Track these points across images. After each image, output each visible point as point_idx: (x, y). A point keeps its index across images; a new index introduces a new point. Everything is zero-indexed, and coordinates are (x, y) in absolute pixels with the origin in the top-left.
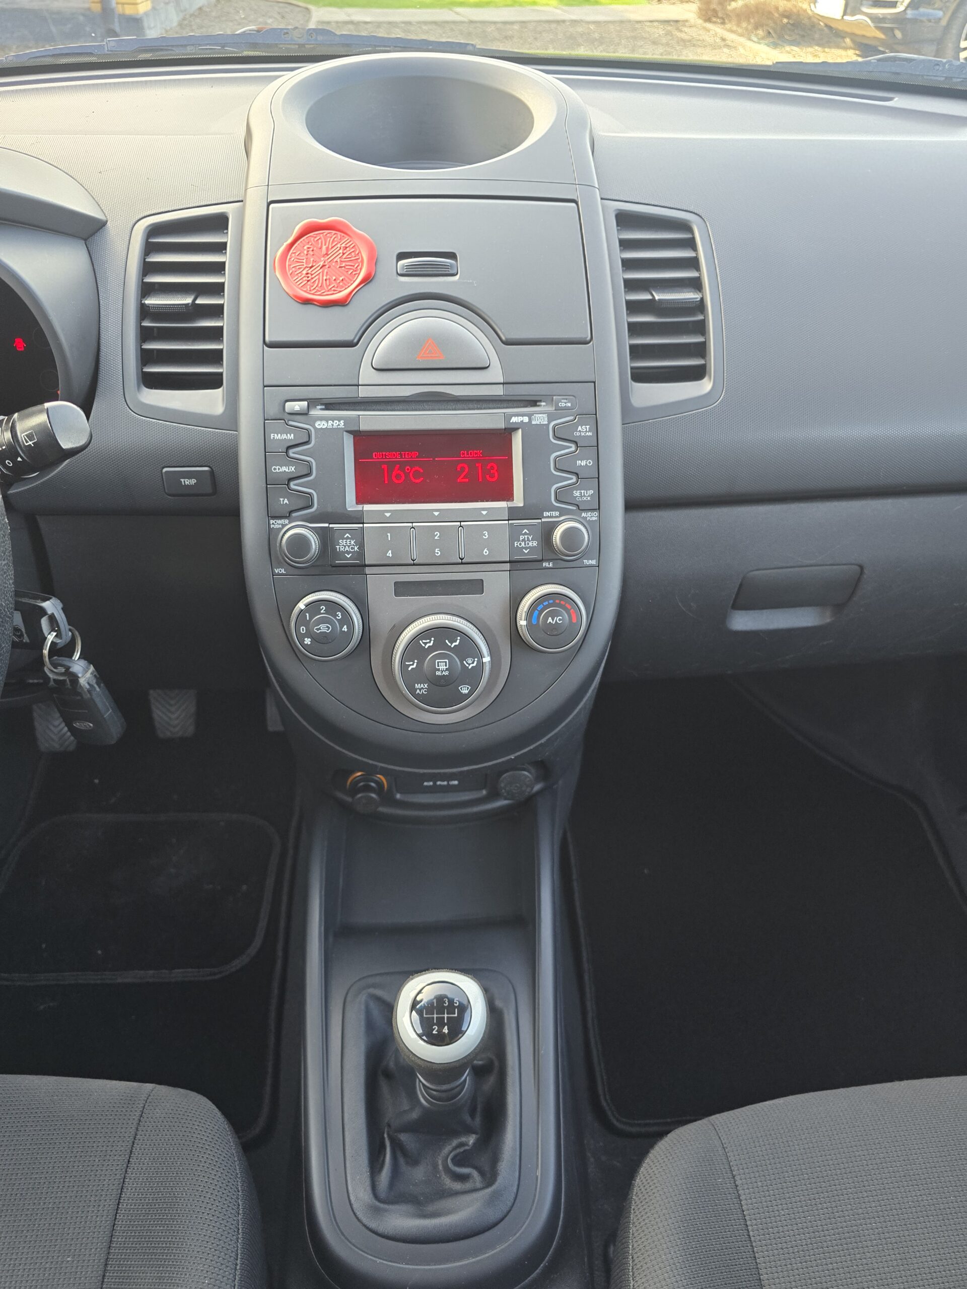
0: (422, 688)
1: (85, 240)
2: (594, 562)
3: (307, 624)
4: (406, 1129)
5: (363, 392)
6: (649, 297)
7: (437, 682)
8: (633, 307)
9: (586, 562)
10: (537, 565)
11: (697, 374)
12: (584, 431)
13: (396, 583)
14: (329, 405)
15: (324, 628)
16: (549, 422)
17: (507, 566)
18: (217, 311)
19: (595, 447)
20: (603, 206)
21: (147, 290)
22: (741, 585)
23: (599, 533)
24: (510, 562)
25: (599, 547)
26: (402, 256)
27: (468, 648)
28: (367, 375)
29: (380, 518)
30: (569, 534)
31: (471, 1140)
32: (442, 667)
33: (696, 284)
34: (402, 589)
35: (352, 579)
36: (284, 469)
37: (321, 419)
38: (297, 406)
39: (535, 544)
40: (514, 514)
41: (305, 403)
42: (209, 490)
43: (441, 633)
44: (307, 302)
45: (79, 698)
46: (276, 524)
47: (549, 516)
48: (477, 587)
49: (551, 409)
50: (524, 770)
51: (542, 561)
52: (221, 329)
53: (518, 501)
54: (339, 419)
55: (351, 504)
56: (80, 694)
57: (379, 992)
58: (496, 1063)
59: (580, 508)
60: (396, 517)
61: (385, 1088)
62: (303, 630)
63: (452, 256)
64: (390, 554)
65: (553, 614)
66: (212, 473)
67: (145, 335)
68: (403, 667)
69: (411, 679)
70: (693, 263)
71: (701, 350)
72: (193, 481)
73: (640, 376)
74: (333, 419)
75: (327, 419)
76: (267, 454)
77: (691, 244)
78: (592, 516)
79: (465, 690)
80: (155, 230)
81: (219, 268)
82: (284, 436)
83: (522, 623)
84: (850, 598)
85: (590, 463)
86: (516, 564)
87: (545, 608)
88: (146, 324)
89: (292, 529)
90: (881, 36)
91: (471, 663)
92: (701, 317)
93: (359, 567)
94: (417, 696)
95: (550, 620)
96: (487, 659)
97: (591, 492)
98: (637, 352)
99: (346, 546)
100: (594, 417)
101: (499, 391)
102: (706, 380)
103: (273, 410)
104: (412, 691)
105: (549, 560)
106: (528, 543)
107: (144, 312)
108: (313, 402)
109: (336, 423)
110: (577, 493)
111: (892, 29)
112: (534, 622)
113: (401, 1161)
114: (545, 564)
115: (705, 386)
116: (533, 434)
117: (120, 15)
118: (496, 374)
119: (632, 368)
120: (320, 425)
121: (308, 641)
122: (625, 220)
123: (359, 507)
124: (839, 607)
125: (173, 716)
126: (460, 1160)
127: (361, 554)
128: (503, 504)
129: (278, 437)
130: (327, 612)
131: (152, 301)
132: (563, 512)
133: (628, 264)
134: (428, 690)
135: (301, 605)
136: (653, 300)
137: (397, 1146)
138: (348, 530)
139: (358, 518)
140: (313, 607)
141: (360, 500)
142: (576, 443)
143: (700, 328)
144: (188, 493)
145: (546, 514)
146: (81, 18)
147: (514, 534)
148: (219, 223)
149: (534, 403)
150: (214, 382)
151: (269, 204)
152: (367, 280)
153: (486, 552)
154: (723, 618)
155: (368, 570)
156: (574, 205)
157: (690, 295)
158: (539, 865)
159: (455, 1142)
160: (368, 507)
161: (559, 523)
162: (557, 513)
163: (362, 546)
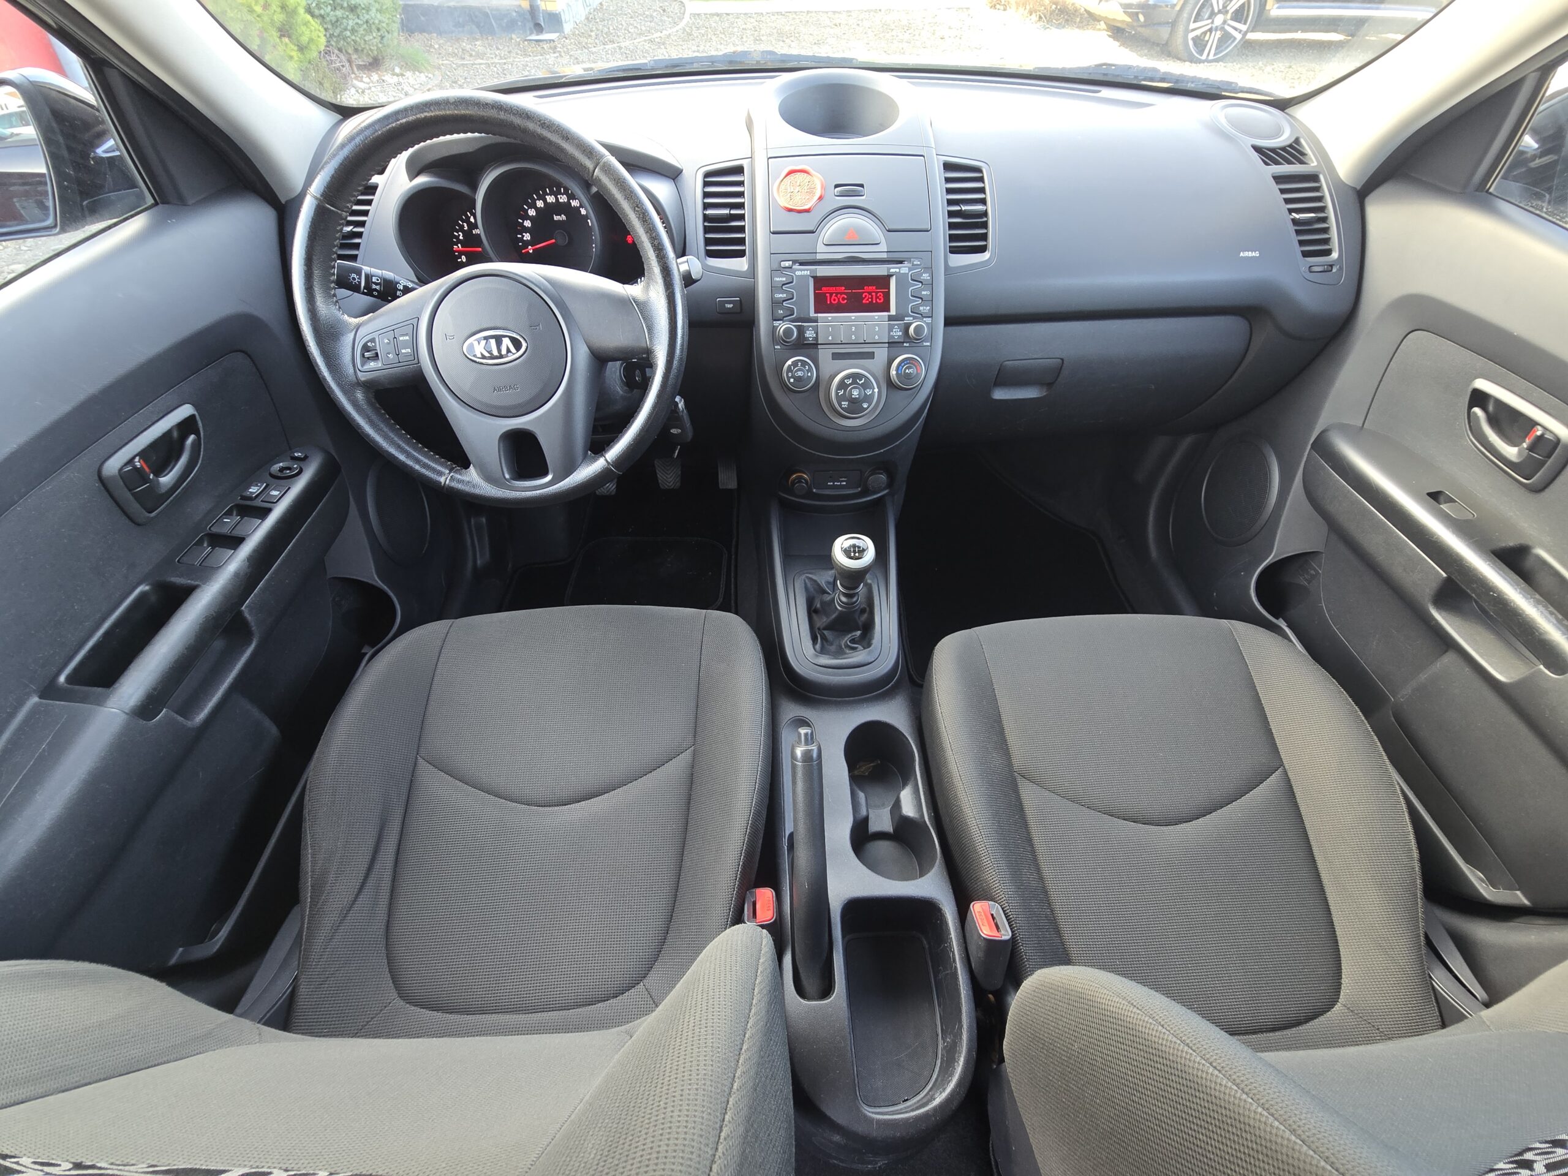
0: (845, 404)
1: (674, 180)
2: (928, 344)
3: (791, 371)
4: (825, 629)
5: (819, 257)
6: (959, 208)
7: (853, 402)
8: (951, 214)
9: (925, 344)
10: (901, 345)
11: (982, 249)
12: (926, 276)
13: (833, 354)
14: (801, 264)
15: (800, 374)
16: (909, 271)
17: (887, 345)
18: (741, 217)
19: (931, 285)
20: (938, 160)
21: (706, 206)
22: (999, 369)
23: (931, 327)
24: (888, 343)
25: (931, 337)
26: (837, 186)
27: (867, 385)
28: (820, 248)
29: (826, 320)
30: (918, 329)
31: (858, 633)
32: (855, 393)
33: (983, 201)
34: (836, 356)
35: (812, 351)
36: (781, 295)
37: (799, 270)
38: (787, 264)
39: (901, 333)
40: (891, 318)
41: (791, 262)
42: (739, 311)
43: (855, 377)
44: (790, 210)
45: (676, 415)
46: (776, 323)
47: (907, 319)
48: (871, 355)
49: (910, 265)
50: (882, 474)
51: (903, 343)
52: (744, 227)
53: (893, 312)
54: (807, 270)
55: (812, 314)
56: (678, 413)
57: (810, 576)
58: (868, 609)
59: (923, 316)
60: (834, 320)
61: (815, 617)
62: (790, 374)
63: (862, 186)
64: (830, 338)
65: (908, 368)
66: (740, 301)
67: (707, 230)
68: (837, 394)
69: (840, 399)
70: (982, 190)
71: (984, 237)
72: (731, 306)
73: (954, 251)
74: (804, 270)
75: (801, 270)
76: (773, 288)
77: (981, 180)
78: (929, 320)
79: (865, 405)
80: (708, 174)
81: (741, 194)
82: (781, 279)
83: (893, 372)
84: (1056, 380)
85: (928, 293)
86: (891, 344)
87: (907, 364)
88: (706, 224)
89: (782, 327)
90: (1128, 19)
91: (869, 392)
92: (985, 219)
93: (815, 345)
94: (842, 408)
95: (907, 371)
96: (876, 390)
97: (928, 308)
98: (952, 238)
99: (810, 334)
100: (930, 269)
101: (884, 256)
102: (987, 252)
103: (775, 266)
104: (840, 405)
105: (907, 342)
106: (897, 333)
107: (706, 218)
108: (794, 262)
109: (806, 272)
110: (921, 308)
111: (1137, 14)
112: (900, 372)
113: (825, 643)
114: (905, 344)
115: (986, 256)
116: (901, 279)
117: (543, 10)
118: (883, 247)
119: (950, 247)
120: (798, 273)
121: (792, 380)
122: (948, 167)
123: (816, 315)
124: (1050, 385)
125: (669, 477)
126: (853, 641)
127: (816, 338)
128: (886, 314)
129: (778, 279)
130: (801, 366)
131: (708, 212)
132: (915, 318)
133: (949, 191)
134: (848, 405)
135: (789, 362)
136: (961, 210)
137: (824, 638)
138: (810, 326)
139: (816, 320)
140: (795, 364)
141: (816, 312)
142: (921, 282)
143: (985, 225)
144: (729, 312)
145: (906, 319)
146: (514, 14)
147: (891, 329)
148: (739, 170)
149: (901, 262)
150: (741, 254)
151: (768, 159)
152: (821, 198)
153: (877, 337)
154: (989, 393)
155: (819, 347)
156: (922, 158)
157: (979, 207)
158: (888, 523)
159: (850, 635)
160: (820, 315)
161: (912, 323)
162: (912, 318)
163: (817, 334)
